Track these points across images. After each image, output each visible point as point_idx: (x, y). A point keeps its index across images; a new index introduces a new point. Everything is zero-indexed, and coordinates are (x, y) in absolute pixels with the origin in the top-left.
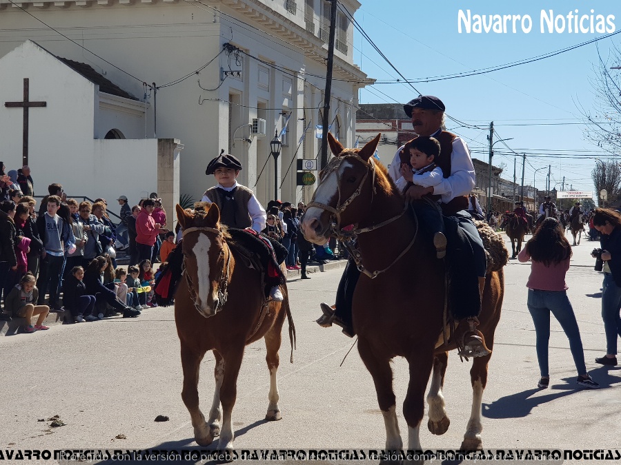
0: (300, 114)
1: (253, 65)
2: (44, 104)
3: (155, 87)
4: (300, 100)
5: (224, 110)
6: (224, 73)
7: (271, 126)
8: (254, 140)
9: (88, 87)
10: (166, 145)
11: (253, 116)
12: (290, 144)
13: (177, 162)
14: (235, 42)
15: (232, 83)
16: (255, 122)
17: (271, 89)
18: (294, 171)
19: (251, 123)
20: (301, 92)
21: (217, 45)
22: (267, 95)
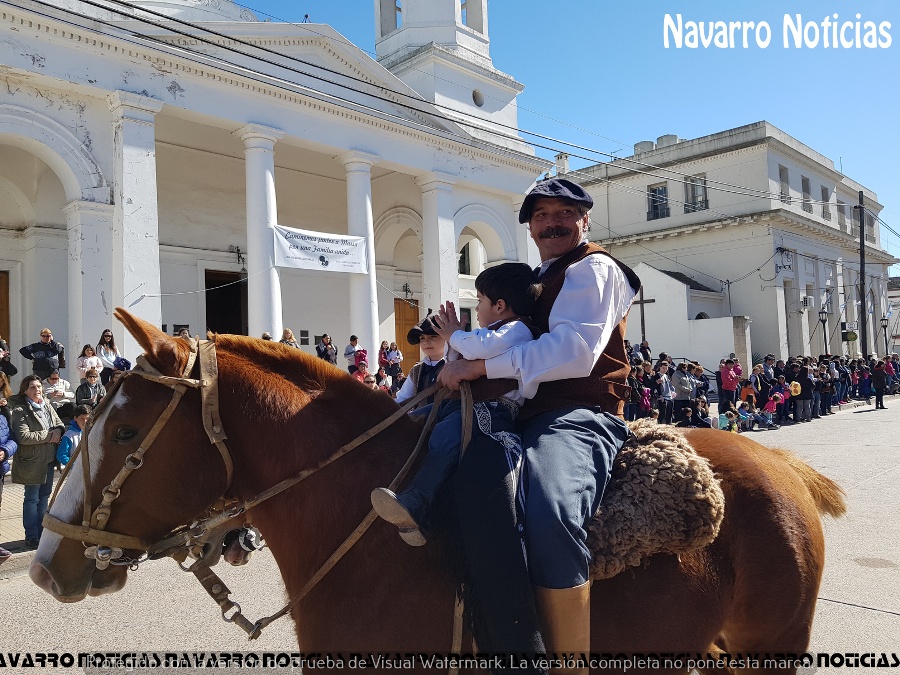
0: (841, 290)
1: (801, 260)
2: (653, 301)
3: (729, 283)
4: (840, 280)
5: (780, 293)
6: (778, 268)
7: (818, 301)
8: (806, 312)
9: (682, 287)
10: (739, 321)
11: (803, 295)
12: (834, 311)
13: (748, 331)
14: (785, 246)
15: (785, 274)
16: (805, 299)
17: (816, 274)
18: (840, 331)
19: (802, 300)
20: (840, 274)
21: (772, 249)
22: (813, 279)
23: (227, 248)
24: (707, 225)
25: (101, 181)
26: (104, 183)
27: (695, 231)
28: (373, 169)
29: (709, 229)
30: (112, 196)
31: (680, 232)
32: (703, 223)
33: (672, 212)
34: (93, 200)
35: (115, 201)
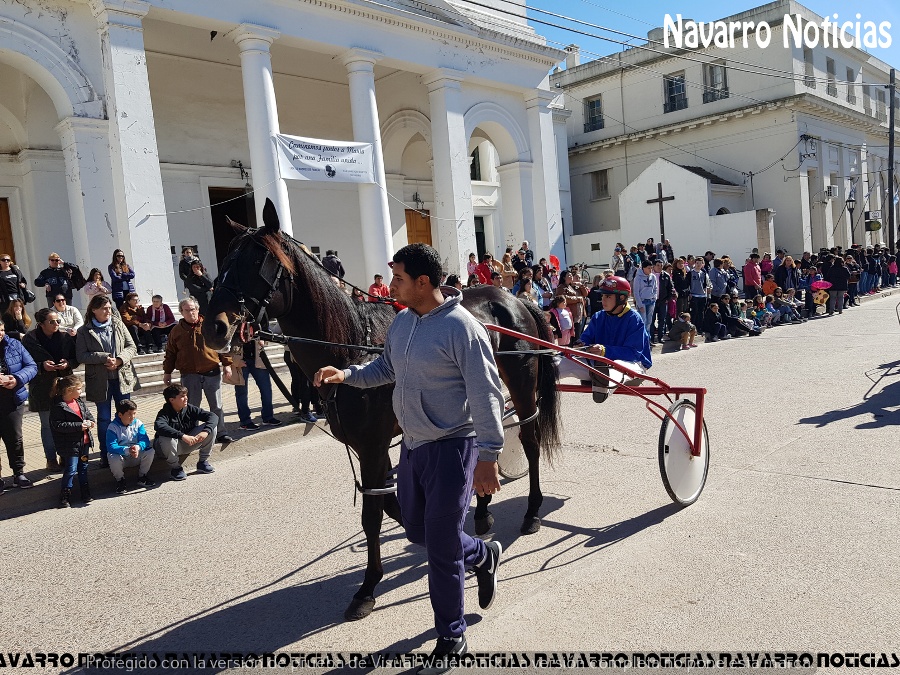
0: (865, 177)
1: (825, 147)
2: (673, 198)
3: (751, 174)
4: (864, 167)
5: (804, 180)
6: (802, 156)
7: (842, 190)
8: (829, 202)
9: (703, 182)
10: (762, 214)
11: (827, 184)
12: (858, 201)
13: (771, 224)
14: (809, 133)
15: (810, 163)
16: (829, 188)
17: (840, 163)
18: (863, 221)
19: (826, 189)
20: (864, 161)
21: (796, 136)
22: (837, 168)
23: (229, 163)
24: (727, 115)
25: (92, 94)
26: (96, 97)
27: (714, 122)
28: (376, 68)
29: (729, 119)
30: (105, 111)
31: (698, 124)
32: (723, 113)
33: (690, 102)
34: (86, 116)
35: (109, 115)
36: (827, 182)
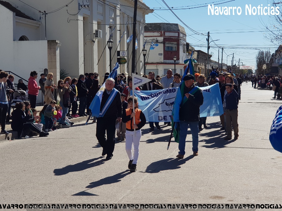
0: (118, 27)
1: (95, 2)
3: (45, 13)
5: (81, 25)
6: (80, 6)
7: (104, 34)
8: (96, 41)
9: (10, 14)
10: (52, 44)
11: (95, 29)
15: (85, 11)
16: (97, 31)
17: (104, 14)
18: (116, 57)
19: (94, 32)
20: (118, 16)
22: (102, 17)
36: (95, 27)
